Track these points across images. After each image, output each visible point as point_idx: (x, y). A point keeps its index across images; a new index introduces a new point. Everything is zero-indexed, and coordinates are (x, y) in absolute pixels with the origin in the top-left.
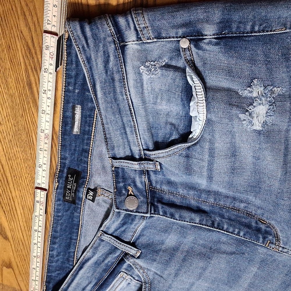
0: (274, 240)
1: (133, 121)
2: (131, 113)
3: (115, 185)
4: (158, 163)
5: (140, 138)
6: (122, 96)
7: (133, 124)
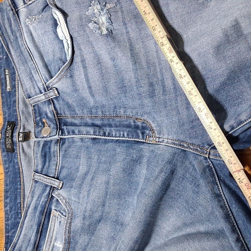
0: (151, 133)
1: (34, 64)
2: (32, 59)
3: (35, 121)
4: (55, 89)
5: (41, 75)
6: (23, 47)
7: (34, 66)
